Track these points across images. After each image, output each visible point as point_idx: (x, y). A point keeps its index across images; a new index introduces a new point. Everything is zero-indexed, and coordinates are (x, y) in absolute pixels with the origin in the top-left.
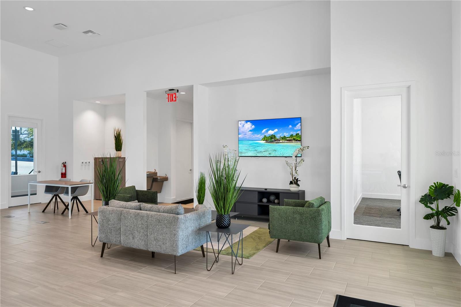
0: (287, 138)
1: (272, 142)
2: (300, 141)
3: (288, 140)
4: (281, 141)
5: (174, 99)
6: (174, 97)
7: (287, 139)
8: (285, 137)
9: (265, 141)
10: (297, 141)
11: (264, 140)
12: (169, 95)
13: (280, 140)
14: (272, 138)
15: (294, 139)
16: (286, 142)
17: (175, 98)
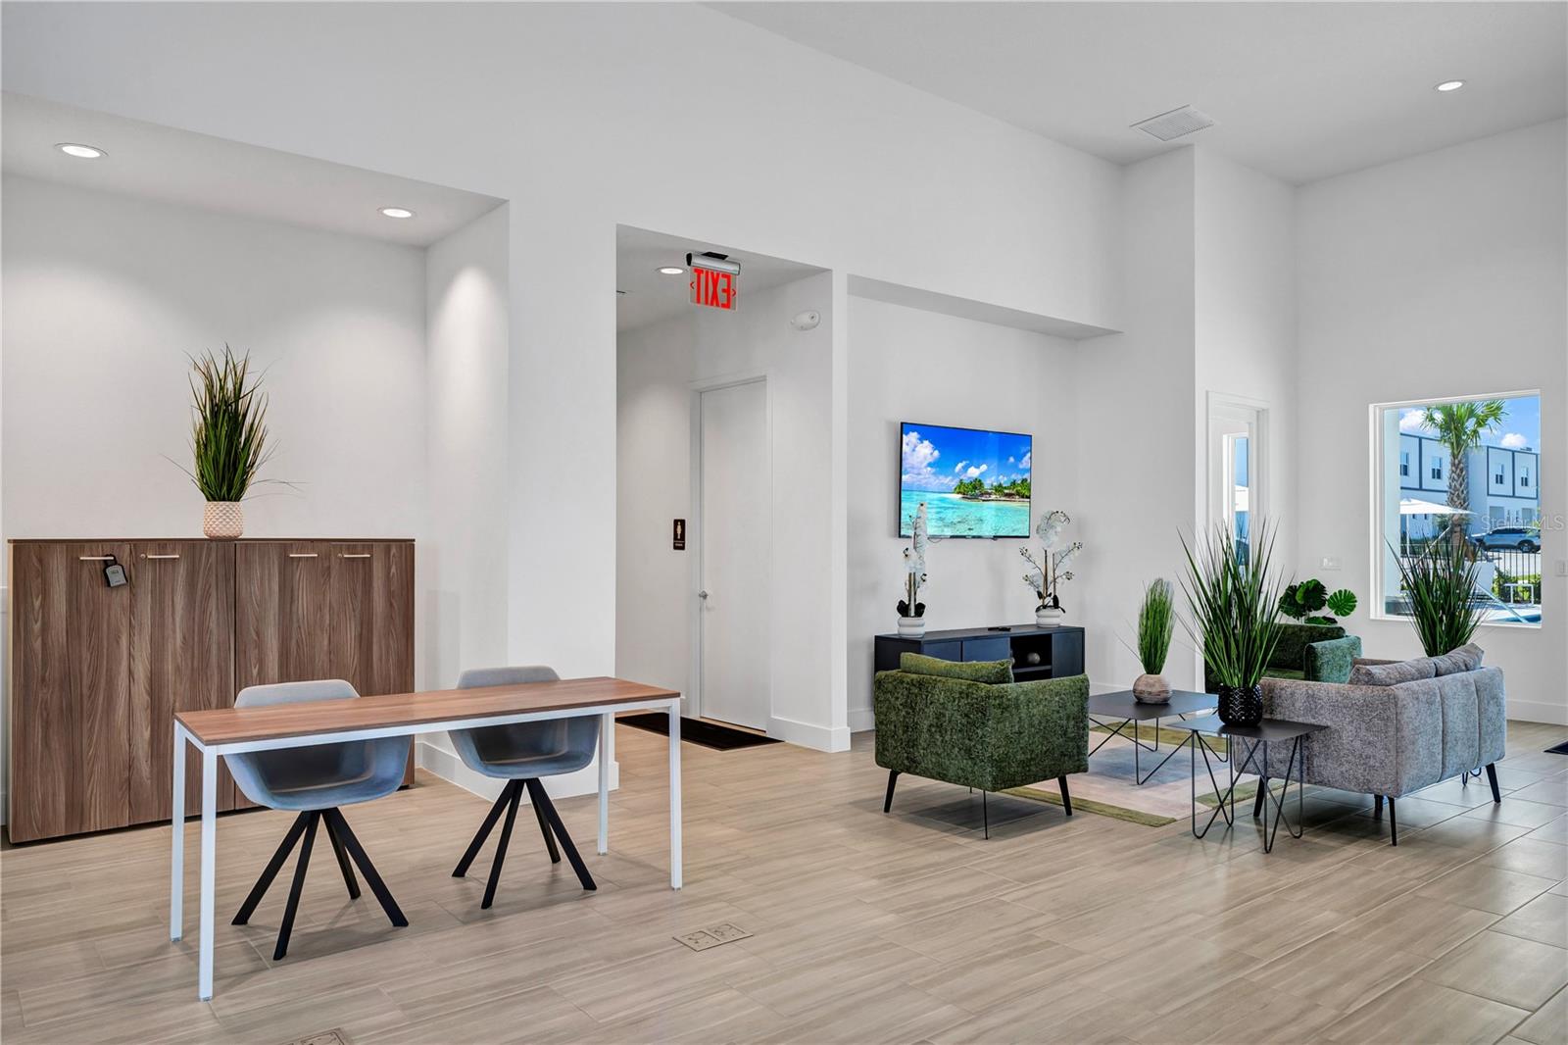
0: (1005, 488)
1: (974, 498)
2: (1029, 497)
3: (1007, 495)
4: (993, 497)
5: (722, 297)
6: (724, 291)
7: (1006, 491)
8: (1000, 485)
9: (960, 496)
10: (1023, 497)
11: (958, 493)
12: (703, 276)
13: (990, 494)
14: (975, 488)
15: (1018, 493)
16: (1004, 498)
17: (725, 295)
